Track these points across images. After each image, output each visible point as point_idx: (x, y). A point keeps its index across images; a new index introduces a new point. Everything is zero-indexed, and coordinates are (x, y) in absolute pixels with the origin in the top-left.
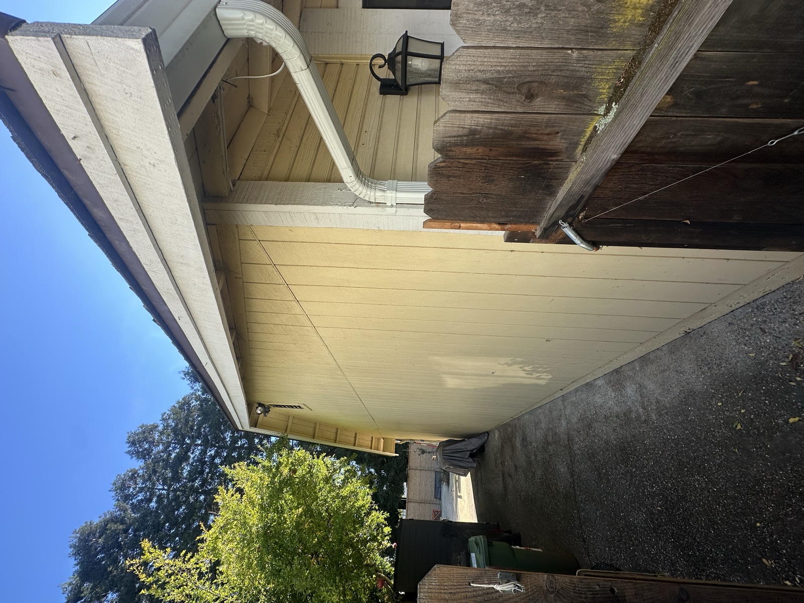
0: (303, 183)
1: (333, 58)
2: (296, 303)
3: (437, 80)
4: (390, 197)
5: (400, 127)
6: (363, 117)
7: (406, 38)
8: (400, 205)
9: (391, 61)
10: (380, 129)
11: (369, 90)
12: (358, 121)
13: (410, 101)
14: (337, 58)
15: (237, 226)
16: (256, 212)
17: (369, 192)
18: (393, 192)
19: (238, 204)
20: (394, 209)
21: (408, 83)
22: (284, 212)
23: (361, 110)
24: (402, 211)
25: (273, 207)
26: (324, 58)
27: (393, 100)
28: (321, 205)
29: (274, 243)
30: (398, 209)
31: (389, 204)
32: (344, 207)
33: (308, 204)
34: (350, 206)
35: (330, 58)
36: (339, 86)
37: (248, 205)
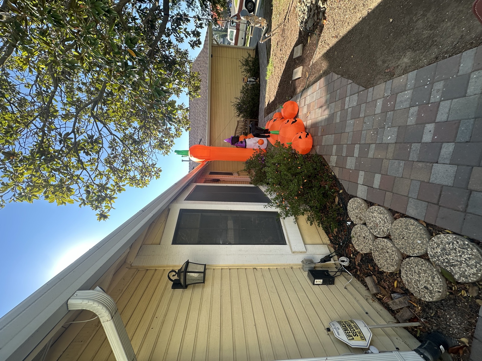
1: (152, 267)
6: (158, 306)
7: (188, 263)
9: (179, 273)
10: (165, 315)
11: (166, 286)
13: (188, 292)
21: (187, 284)
23: (158, 301)
26: (147, 267)
27: (179, 291)
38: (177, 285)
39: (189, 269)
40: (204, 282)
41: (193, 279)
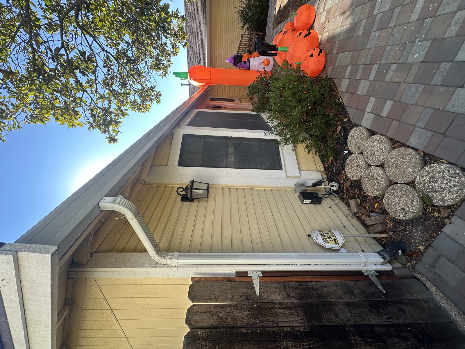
0: (131, 253)
1: (162, 184)
2: (115, 322)
3: (206, 197)
4: (175, 262)
5: (187, 218)
6: (171, 213)
7: (193, 182)
8: (180, 266)
9: (186, 189)
10: (177, 220)
11: (176, 199)
12: (168, 215)
13: (194, 204)
14: (164, 184)
15: (86, 279)
16: (99, 272)
17: (163, 260)
18: (176, 260)
19: (90, 268)
20: (176, 268)
21: (193, 198)
22: (116, 272)
23: (170, 210)
24: (180, 269)
25: (110, 269)
26: (158, 184)
27: (186, 203)
28: (137, 267)
29: (107, 286)
30: (178, 268)
31: (174, 265)
32: (150, 268)
33: (130, 267)
34: (153, 267)
35: (161, 184)
36: (162, 197)
37: (96, 269)
38: (184, 198)
39: (194, 187)
40: (207, 198)
41: (198, 194)
